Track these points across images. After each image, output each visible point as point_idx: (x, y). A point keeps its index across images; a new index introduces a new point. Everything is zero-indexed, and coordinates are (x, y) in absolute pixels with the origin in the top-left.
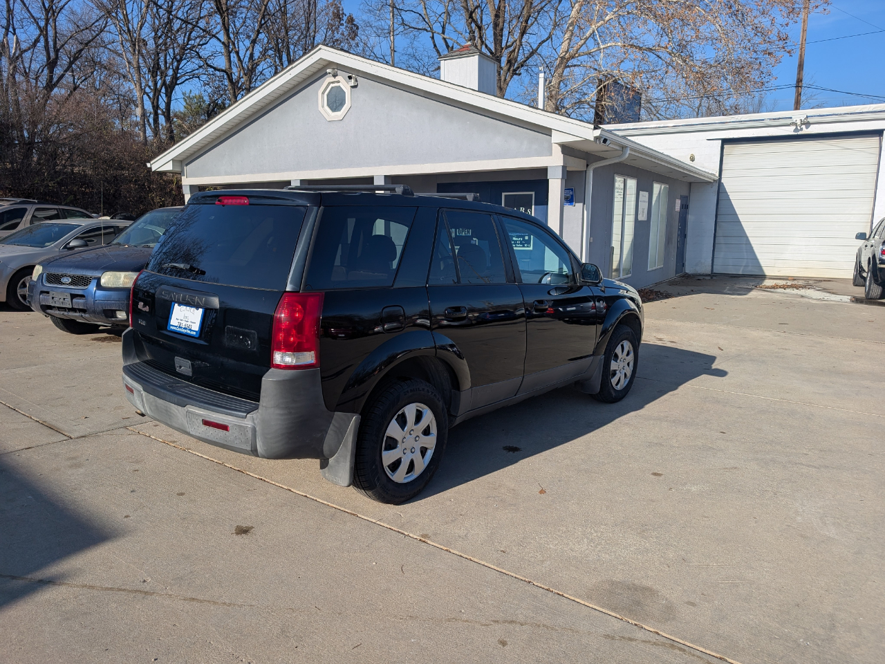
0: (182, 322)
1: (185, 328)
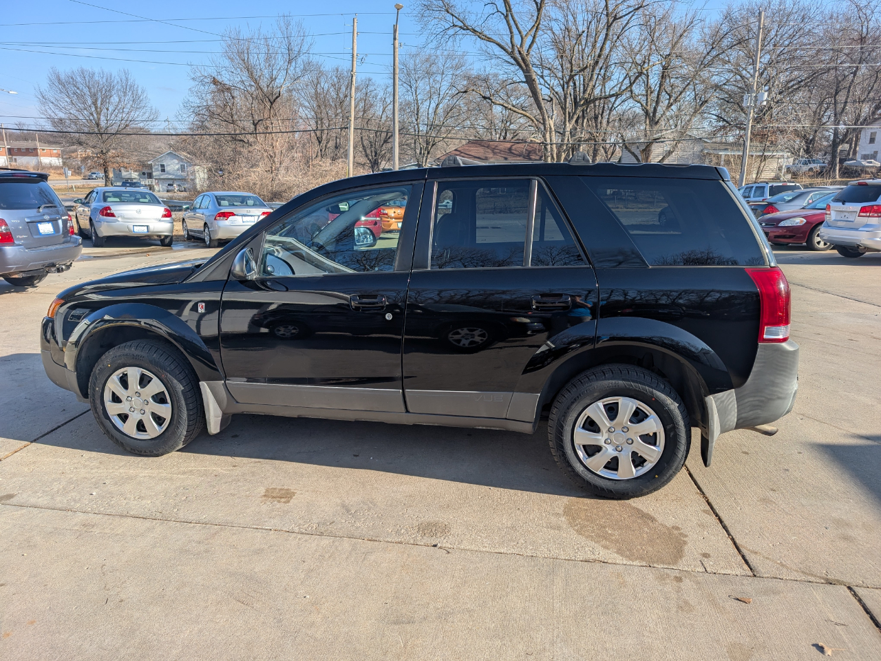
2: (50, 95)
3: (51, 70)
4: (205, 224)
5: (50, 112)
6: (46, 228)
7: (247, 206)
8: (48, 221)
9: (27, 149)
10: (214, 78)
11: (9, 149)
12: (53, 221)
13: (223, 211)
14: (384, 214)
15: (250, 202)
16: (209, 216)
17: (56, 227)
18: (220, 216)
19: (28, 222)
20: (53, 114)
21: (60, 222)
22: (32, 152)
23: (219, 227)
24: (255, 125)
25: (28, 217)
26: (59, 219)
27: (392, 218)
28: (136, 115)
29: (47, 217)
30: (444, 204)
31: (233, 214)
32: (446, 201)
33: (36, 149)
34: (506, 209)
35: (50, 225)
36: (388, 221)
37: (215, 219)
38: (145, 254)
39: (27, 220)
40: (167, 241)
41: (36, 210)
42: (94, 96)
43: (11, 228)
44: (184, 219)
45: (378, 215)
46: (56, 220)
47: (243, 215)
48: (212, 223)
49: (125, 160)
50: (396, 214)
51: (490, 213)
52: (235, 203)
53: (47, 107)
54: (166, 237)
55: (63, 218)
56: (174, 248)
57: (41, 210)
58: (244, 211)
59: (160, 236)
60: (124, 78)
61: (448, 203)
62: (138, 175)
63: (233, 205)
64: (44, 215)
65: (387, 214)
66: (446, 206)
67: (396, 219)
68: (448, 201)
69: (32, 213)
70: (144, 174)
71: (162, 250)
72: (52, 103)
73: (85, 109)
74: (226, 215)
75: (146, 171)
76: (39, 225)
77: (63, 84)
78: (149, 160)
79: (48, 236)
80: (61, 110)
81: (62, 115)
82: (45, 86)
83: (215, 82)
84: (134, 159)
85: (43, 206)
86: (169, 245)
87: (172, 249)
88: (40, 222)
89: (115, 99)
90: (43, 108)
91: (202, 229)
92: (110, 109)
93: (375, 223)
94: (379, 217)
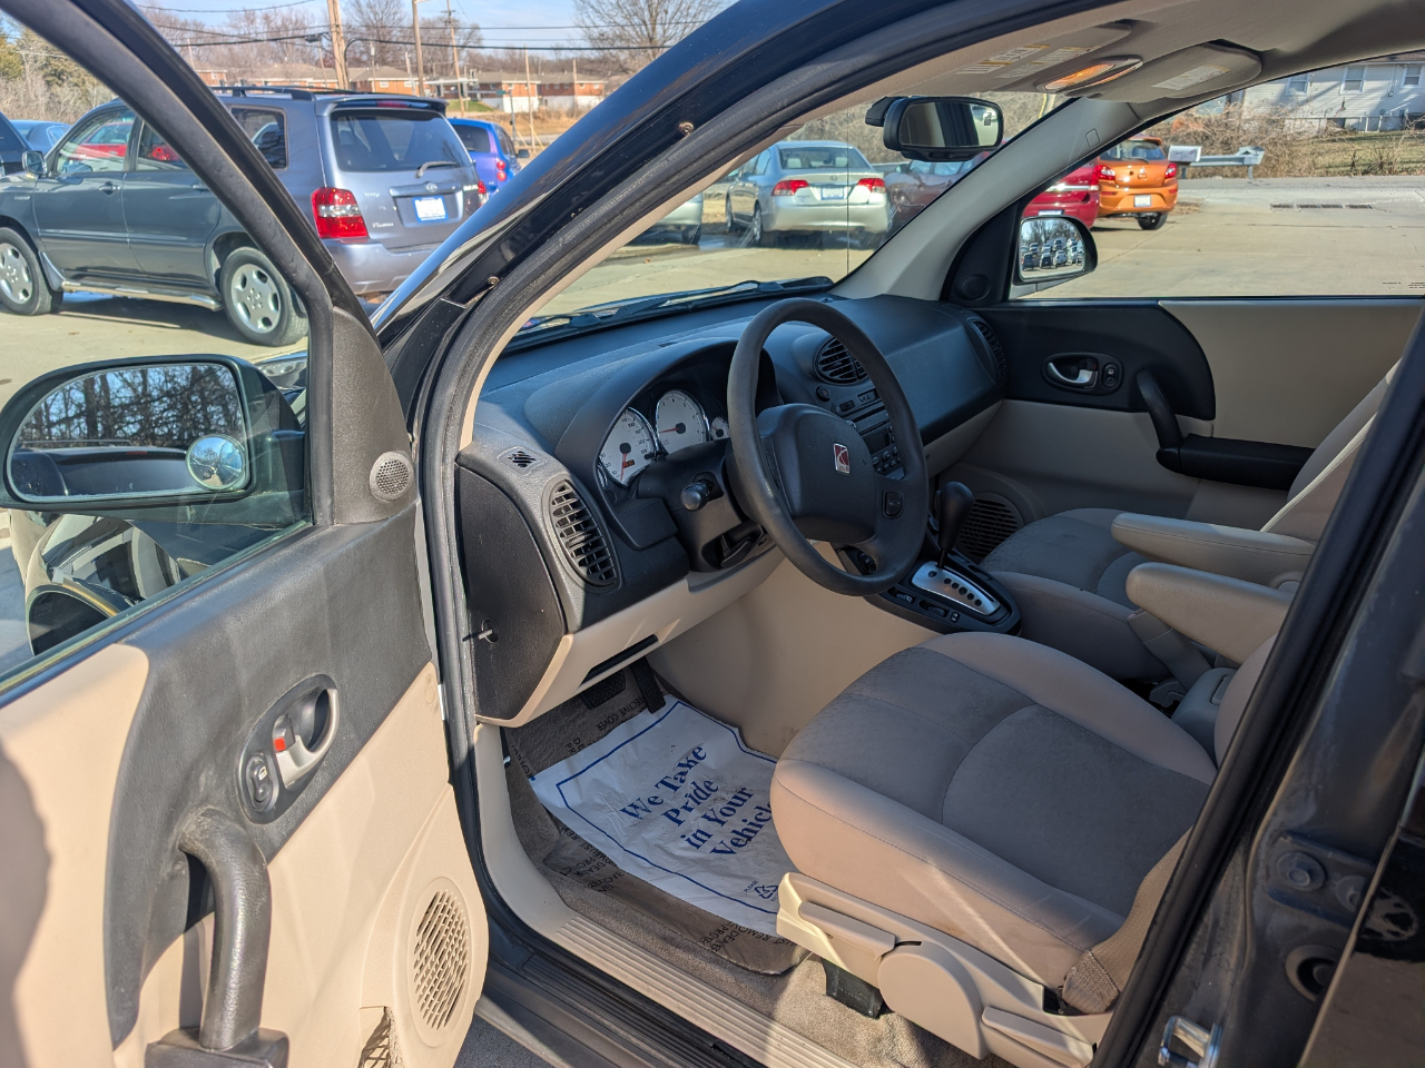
4: (757, 203)
5: (588, 22)
6: (431, 209)
7: (835, 167)
8: (436, 195)
9: (562, 85)
11: (540, 87)
12: (446, 194)
13: (787, 178)
14: (1107, 177)
15: (842, 160)
16: (765, 187)
17: (451, 207)
18: (782, 188)
19: (394, 198)
20: (591, 26)
21: (459, 196)
22: (567, 89)
23: (778, 208)
25: (396, 188)
26: (458, 190)
27: (1123, 185)
29: (432, 187)
30: (1238, 155)
31: (803, 184)
32: (1243, 150)
33: (572, 85)
34: (1381, 166)
35: (440, 201)
36: (1114, 193)
37: (773, 194)
38: (645, 259)
39: (394, 193)
40: (692, 233)
41: (413, 173)
43: (362, 207)
44: (728, 197)
45: (1095, 178)
46: (452, 193)
47: (822, 186)
48: (767, 202)
50: (1135, 176)
51: (1342, 173)
52: (814, 164)
53: (585, 15)
54: (690, 227)
55: (467, 188)
56: (703, 246)
57: (421, 173)
58: (826, 175)
59: (678, 227)
61: (1247, 153)
63: (811, 167)
64: (427, 183)
65: (1113, 178)
66: (1242, 160)
67: (1132, 186)
68: (1248, 149)
69: (406, 177)
71: (683, 250)
72: (593, 7)
73: (636, 14)
74: (795, 185)
76: (417, 202)
79: (433, 225)
81: (605, 28)
85: (425, 165)
86: (695, 241)
87: (698, 249)
88: (420, 197)
90: (580, 17)
91: (751, 212)
92: (670, 11)
93: (1086, 196)
94: (1096, 183)
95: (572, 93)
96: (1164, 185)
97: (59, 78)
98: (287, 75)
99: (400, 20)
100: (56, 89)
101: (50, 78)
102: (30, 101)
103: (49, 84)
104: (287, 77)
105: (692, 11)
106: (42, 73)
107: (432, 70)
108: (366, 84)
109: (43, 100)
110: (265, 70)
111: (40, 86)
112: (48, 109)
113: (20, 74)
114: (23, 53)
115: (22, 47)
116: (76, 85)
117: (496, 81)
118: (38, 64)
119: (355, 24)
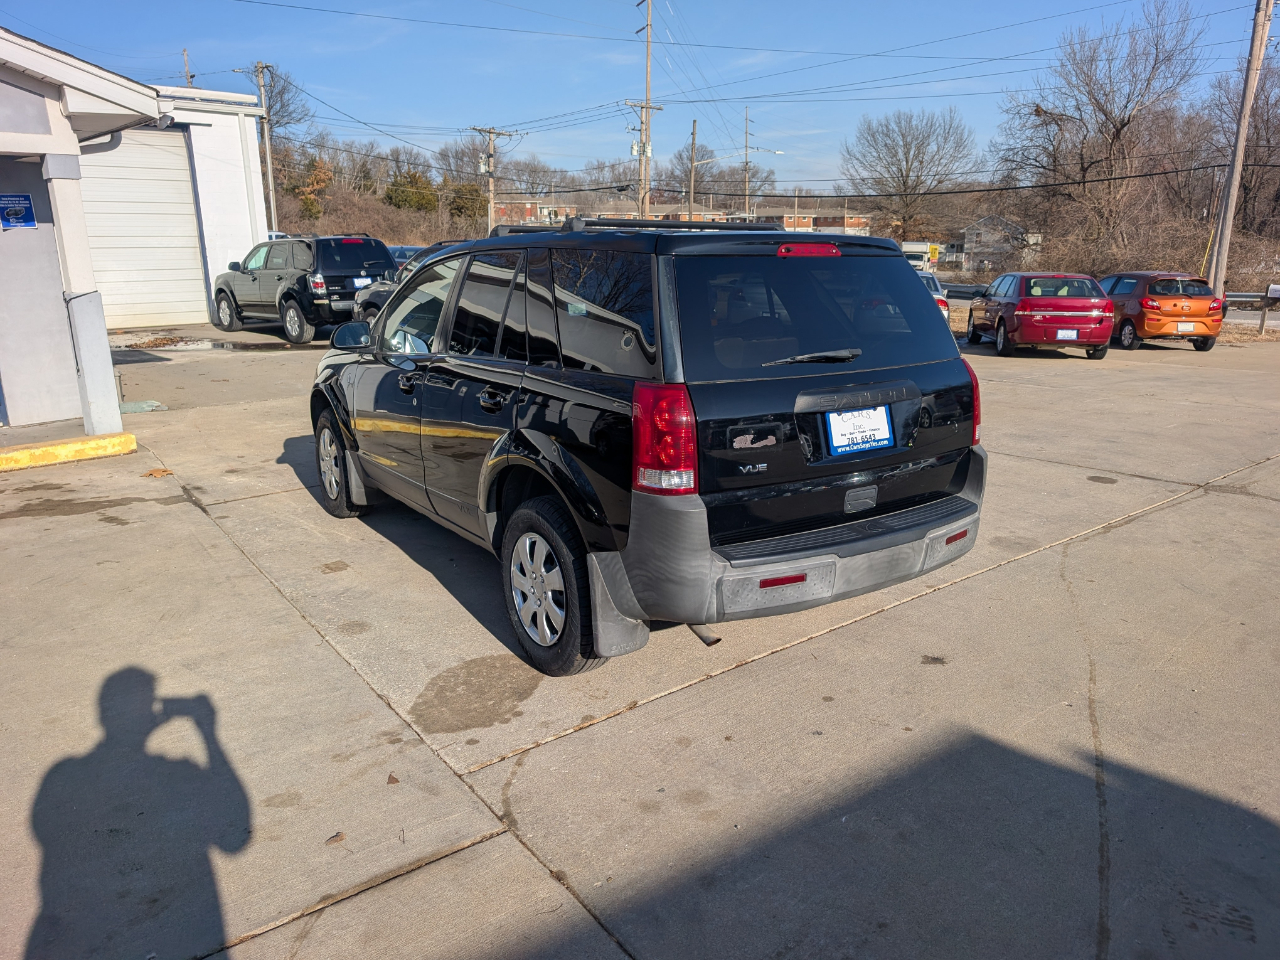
0: (854, 436)
1: (863, 442)
2: (856, 151)
3: (862, 119)
5: (852, 171)
9: (834, 218)
10: (1037, 106)
11: (815, 219)
20: (855, 174)
22: (838, 221)
24: (1084, 170)
27: (1169, 314)
28: (954, 168)
33: (843, 218)
42: (907, 146)
49: (931, 228)
50: (1179, 307)
53: (850, 166)
60: (948, 118)
62: (946, 249)
67: (1175, 315)
70: (953, 246)
72: (857, 159)
73: (894, 164)
75: (956, 243)
77: (872, 135)
78: (962, 228)
80: (865, 168)
81: (865, 174)
82: (852, 140)
83: (1038, 111)
84: (942, 227)
89: (933, 147)
90: (846, 167)
92: (924, 162)
95: (843, 225)
96: (1208, 316)
97: (460, 212)
98: (617, 209)
99: (711, 168)
100: (456, 219)
101: (453, 211)
102: (438, 227)
103: (452, 215)
104: (617, 211)
105: (943, 161)
106: (449, 208)
107: (731, 206)
108: (677, 217)
109: (446, 226)
110: (601, 207)
111: (446, 216)
112: (449, 233)
113: (435, 208)
114: (439, 193)
115: (440, 190)
116: (470, 216)
117: (780, 215)
118: (448, 202)
119: (677, 173)
